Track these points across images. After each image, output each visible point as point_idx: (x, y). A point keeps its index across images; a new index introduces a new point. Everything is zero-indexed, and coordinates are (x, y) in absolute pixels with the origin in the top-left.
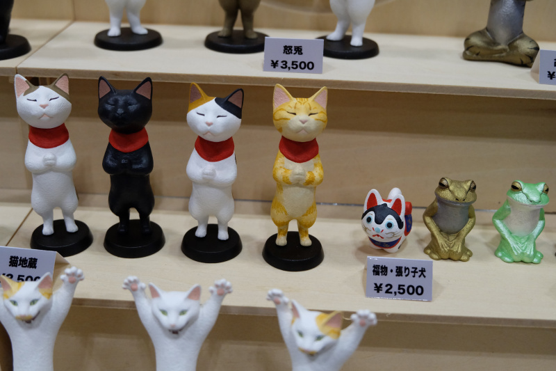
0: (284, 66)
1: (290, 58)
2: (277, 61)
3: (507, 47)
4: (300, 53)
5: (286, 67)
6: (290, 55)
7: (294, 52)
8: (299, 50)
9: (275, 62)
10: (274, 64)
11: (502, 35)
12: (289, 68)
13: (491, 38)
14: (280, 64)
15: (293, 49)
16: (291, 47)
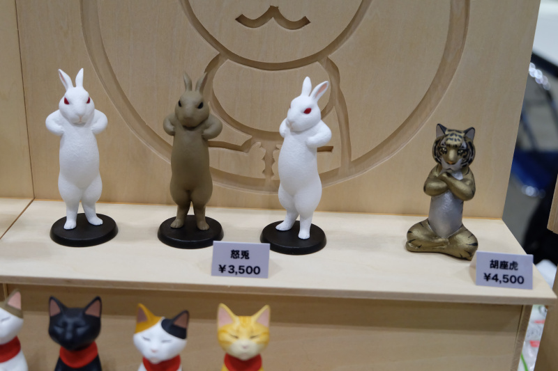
0: (231, 271)
1: (238, 262)
2: (225, 266)
3: (447, 240)
4: (247, 258)
5: (233, 272)
6: (238, 259)
7: (241, 256)
8: (246, 254)
9: (222, 266)
10: (222, 269)
11: (443, 228)
12: (236, 273)
13: (432, 231)
14: (228, 269)
15: (240, 253)
16: (239, 251)
